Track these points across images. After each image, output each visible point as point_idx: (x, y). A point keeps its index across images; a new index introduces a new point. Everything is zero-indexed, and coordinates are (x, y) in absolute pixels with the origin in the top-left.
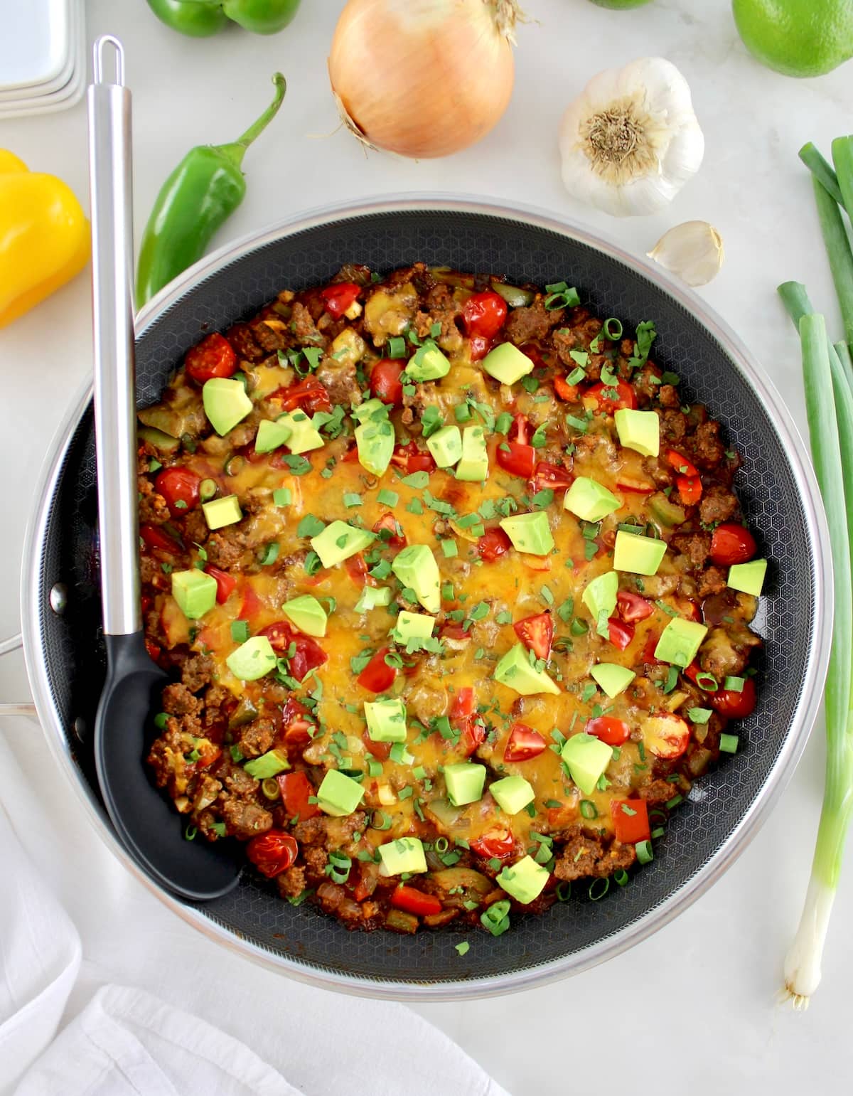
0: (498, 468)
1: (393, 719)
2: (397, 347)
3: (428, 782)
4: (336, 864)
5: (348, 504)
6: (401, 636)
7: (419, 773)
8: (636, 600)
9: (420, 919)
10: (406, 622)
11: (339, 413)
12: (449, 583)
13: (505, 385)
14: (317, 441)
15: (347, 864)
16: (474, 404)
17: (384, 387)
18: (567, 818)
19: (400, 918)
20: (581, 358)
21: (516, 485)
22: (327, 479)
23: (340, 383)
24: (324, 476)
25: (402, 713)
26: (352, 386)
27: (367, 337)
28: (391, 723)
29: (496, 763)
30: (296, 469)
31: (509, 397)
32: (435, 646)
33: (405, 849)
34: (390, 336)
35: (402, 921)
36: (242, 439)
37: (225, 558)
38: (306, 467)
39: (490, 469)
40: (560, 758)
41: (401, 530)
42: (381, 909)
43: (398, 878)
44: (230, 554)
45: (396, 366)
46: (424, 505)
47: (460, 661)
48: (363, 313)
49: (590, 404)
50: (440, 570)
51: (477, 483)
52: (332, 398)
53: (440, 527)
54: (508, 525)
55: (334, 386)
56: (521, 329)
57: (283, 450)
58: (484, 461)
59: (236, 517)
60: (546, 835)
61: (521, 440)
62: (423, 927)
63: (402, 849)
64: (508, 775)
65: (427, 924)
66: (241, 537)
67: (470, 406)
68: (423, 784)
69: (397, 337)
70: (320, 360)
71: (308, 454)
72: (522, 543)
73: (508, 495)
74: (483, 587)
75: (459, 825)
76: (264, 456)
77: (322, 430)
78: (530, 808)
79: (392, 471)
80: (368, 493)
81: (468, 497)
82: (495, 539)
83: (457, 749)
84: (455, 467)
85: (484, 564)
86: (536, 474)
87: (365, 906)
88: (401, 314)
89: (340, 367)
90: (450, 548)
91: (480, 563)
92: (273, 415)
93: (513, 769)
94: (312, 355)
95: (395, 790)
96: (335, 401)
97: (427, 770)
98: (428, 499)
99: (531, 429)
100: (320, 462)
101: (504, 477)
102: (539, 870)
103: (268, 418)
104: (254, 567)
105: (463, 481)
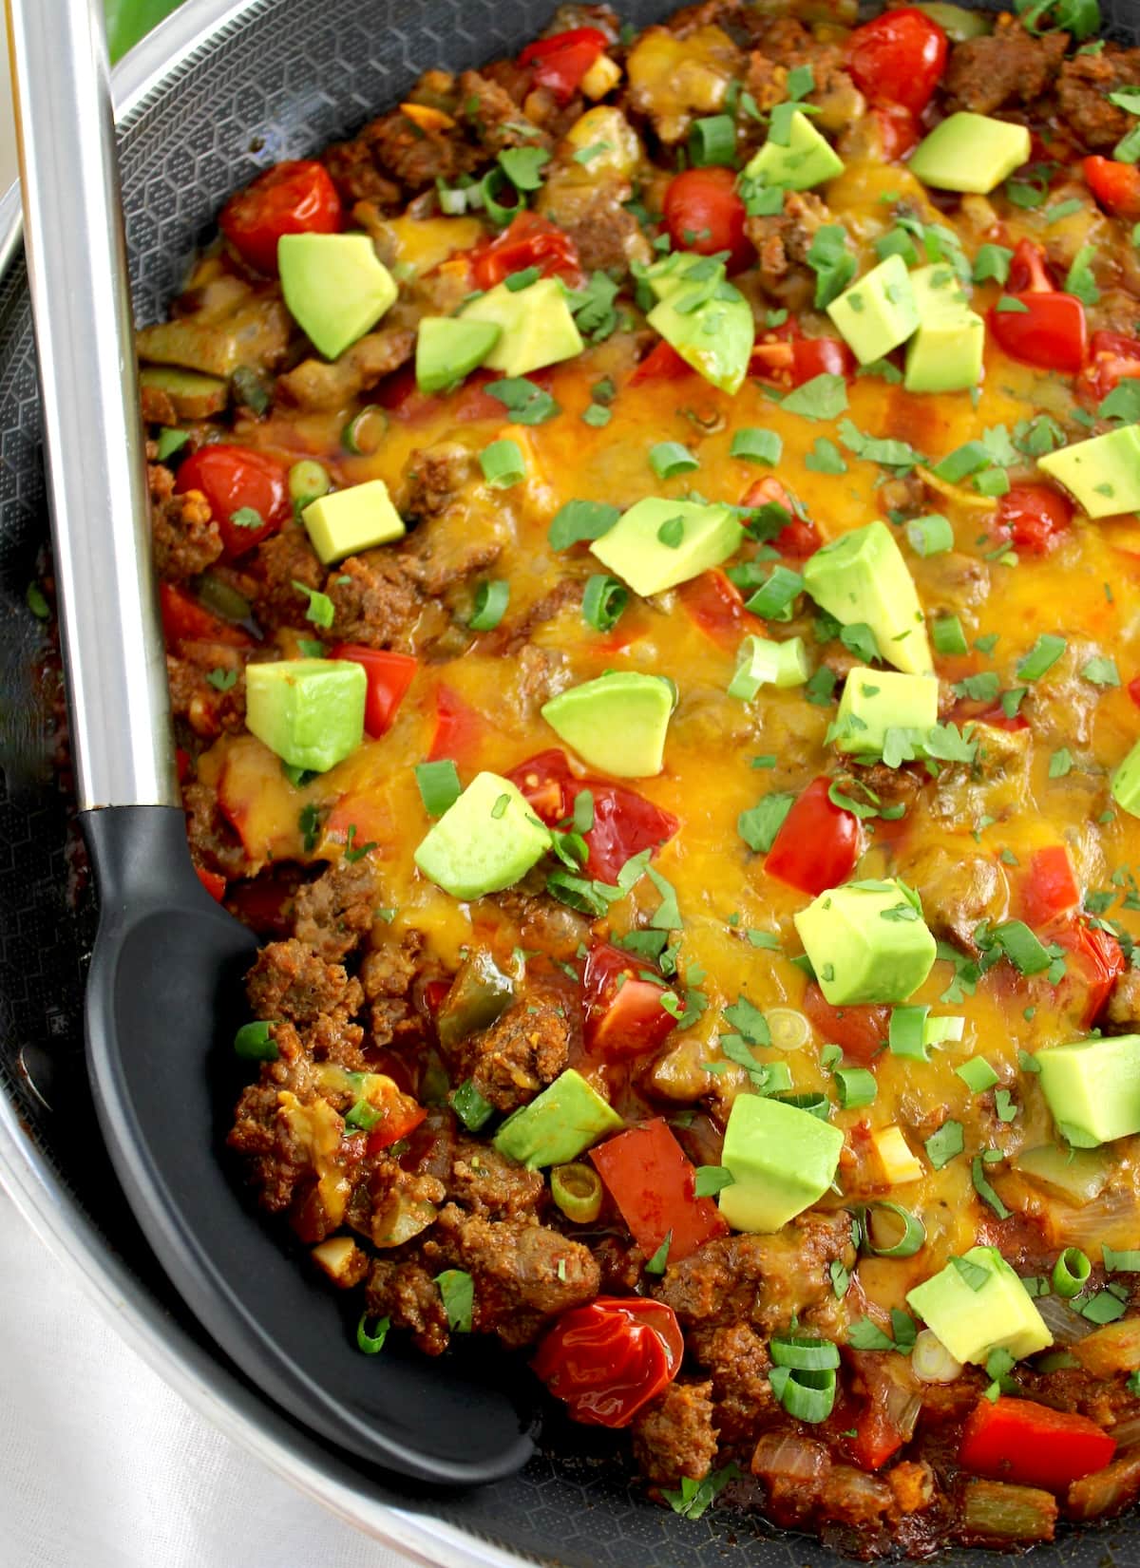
0: (1001, 358)
1: (893, 914)
2: (716, 133)
3: (1003, 1098)
5: (663, 464)
6: (865, 727)
7: (976, 1073)
9: (1061, 1494)
10: (869, 691)
11: (603, 289)
12: (943, 615)
13: (973, 195)
14: (565, 341)
16: (917, 227)
17: (698, 224)
19: (1004, 1499)
21: (1055, 393)
22: (599, 428)
23: (599, 216)
24: (592, 420)
26: (627, 222)
27: (642, 124)
28: (889, 924)
30: (523, 409)
31: (984, 214)
32: (954, 746)
33: (988, 1274)
34: (695, 112)
35: (1009, 1506)
36: (383, 355)
37: (379, 614)
38: (545, 405)
39: (987, 363)
41: (805, 512)
42: (938, 1481)
44: (391, 606)
45: (719, 176)
46: (845, 452)
47: (1017, 785)
48: (625, 79)
50: (917, 585)
51: (961, 394)
52: (584, 254)
53: (896, 493)
54: (1062, 464)
55: (586, 226)
56: (987, 74)
57: (481, 374)
58: (974, 324)
59: (392, 525)
61: (1041, 285)
62: (1072, 1521)
65: (1080, 1506)
66: (412, 564)
67: (910, 231)
68: (989, 1108)
69: (710, 114)
70: (544, 178)
71: (541, 376)
72: (1106, 490)
73: (1038, 413)
74: (1029, 614)
75: (1106, 1212)
76: (442, 397)
77: (578, 318)
79: (753, 387)
80: (706, 442)
81: (947, 425)
82: (1034, 504)
83: (1064, 996)
84: (900, 356)
85: (1021, 561)
86: (1092, 356)
87: (895, 1475)
88: (712, 66)
89: (593, 183)
90: (933, 531)
91: (1012, 559)
92: (448, 304)
94: (522, 170)
95: (915, 1138)
96: (593, 260)
97: (997, 1065)
98: (853, 439)
99: (1056, 272)
100: (574, 394)
101: (1020, 376)
103: (437, 311)
104: (453, 637)
105: (926, 395)
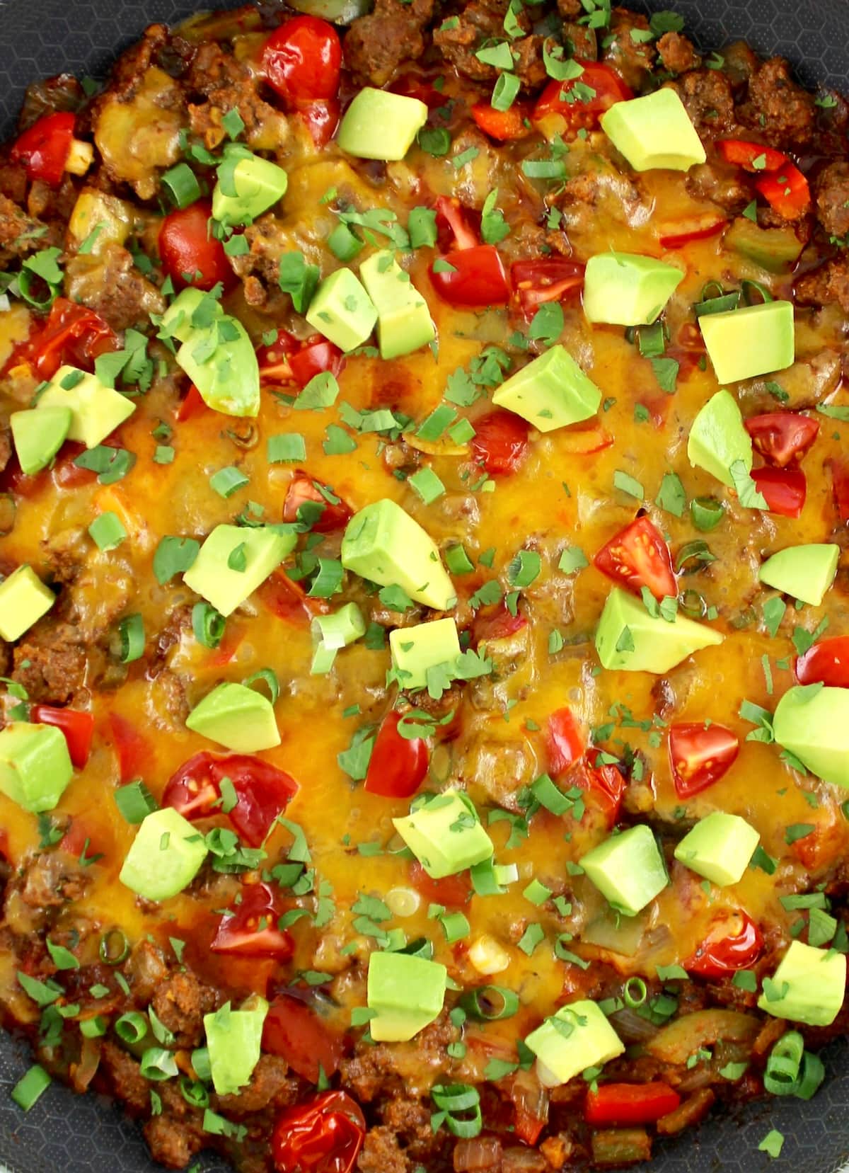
0: (446, 310)
1: (457, 827)
2: (181, 183)
3: (560, 901)
4: (452, 1107)
5: (223, 490)
6: (411, 675)
7: (537, 892)
8: (780, 421)
9: (649, 1127)
10: (407, 647)
11: (136, 343)
12: (451, 547)
13: (394, 162)
14: (120, 407)
15: (471, 1099)
16: (357, 219)
18: (832, 844)
19: (616, 1143)
20: (499, 57)
21: (492, 323)
22: (170, 464)
23: (115, 290)
24: (161, 460)
25: (465, 809)
26: (137, 286)
27: (123, 191)
28: (457, 836)
29: (667, 810)
30: (108, 471)
31: (407, 179)
32: (475, 666)
33: (573, 1027)
34: (161, 170)
35: (619, 1148)
37: (58, 680)
38: (124, 460)
39: (435, 316)
40: (773, 750)
41: (332, 493)
42: (575, 1139)
43: (579, 1080)
44: (65, 670)
45: (195, 217)
46: (350, 430)
47: (529, 672)
48: (97, 154)
49: (553, 126)
50: (425, 528)
51: (424, 350)
52: (113, 322)
53: (393, 455)
54: (508, 396)
55: (108, 300)
56: (377, 54)
57: (70, 448)
58: (418, 305)
59: (43, 602)
60: (809, 891)
61: (464, 241)
62: (663, 1144)
63: (566, 1030)
64: (697, 820)
65: (665, 1133)
66: (67, 632)
67: (351, 226)
68: (555, 909)
69: (173, 166)
70: (62, 267)
71: (115, 438)
72: (546, 414)
73: (486, 347)
74: (514, 521)
75: (651, 945)
76: (43, 476)
77: (121, 385)
78: (761, 860)
79: (273, 398)
80: (249, 456)
81: (420, 382)
82: (495, 433)
83: (588, 821)
84: (374, 340)
85: (497, 484)
86: (515, 287)
87: (544, 1147)
88: (162, 125)
89: (102, 263)
90: (428, 485)
91: (490, 486)
92: (25, 398)
93: (699, 805)
94: (44, 265)
95: (507, 941)
96: (121, 324)
97: (548, 882)
98: (353, 418)
99: (471, 217)
100: (141, 440)
101: (463, 320)
102: (825, 958)
103: (20, 407)
104: (112, 673)
105: (399, 358)
